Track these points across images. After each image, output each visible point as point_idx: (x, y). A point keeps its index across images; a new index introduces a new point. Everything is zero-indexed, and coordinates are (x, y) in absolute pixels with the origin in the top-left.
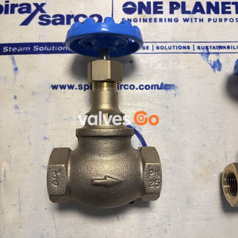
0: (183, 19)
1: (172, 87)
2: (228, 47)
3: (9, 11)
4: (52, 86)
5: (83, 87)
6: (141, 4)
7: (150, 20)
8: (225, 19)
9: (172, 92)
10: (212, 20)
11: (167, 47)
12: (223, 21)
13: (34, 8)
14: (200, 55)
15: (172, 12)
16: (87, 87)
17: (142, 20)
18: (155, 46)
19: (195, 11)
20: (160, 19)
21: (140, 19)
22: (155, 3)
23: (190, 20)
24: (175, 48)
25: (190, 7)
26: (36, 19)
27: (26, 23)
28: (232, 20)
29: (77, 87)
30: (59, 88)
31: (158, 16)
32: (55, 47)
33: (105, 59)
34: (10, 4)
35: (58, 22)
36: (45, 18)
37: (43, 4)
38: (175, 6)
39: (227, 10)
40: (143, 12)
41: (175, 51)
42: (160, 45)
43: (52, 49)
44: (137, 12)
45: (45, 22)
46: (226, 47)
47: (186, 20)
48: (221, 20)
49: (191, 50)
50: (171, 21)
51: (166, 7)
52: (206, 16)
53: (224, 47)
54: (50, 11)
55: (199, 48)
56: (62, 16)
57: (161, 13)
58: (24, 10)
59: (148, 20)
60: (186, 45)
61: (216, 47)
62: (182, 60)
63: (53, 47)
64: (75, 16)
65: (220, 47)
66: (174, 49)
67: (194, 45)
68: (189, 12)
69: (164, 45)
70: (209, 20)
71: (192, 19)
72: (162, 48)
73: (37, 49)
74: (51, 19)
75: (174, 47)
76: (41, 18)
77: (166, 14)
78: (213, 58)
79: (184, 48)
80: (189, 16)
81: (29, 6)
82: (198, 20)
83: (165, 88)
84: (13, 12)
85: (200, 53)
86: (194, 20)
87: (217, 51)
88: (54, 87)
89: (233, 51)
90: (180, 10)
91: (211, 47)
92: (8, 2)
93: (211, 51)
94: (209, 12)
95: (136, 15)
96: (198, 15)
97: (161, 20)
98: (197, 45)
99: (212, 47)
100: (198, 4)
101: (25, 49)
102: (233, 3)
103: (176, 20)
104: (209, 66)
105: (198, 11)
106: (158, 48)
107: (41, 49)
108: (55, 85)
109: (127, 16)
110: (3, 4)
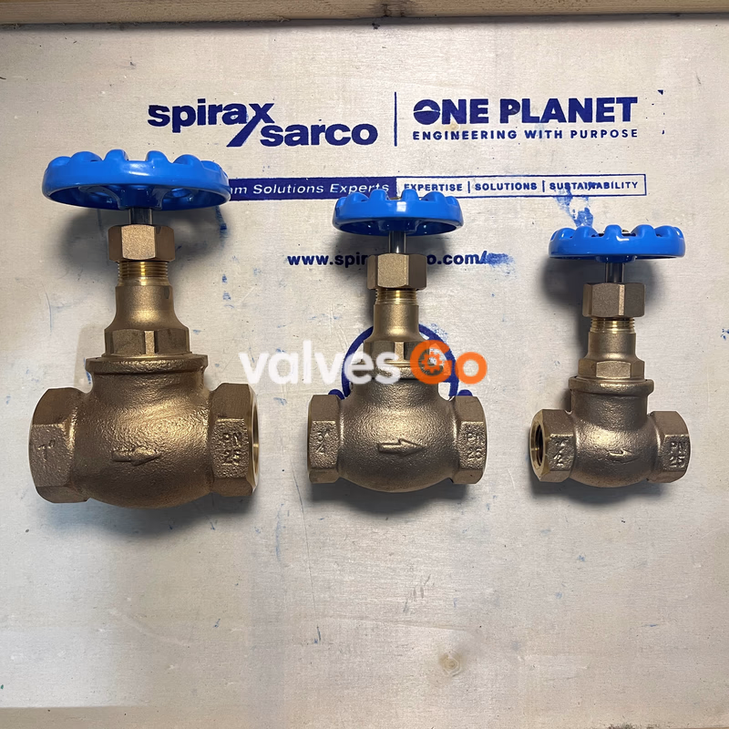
0: (526, 132)
1: (502, 259)
2: (607, 185)
3: (207, 120)
4: (289, 257)
5: (344, 259)
6: (447, 103)
9: (501, 268)
10: (579, 133)
11: (495, 187)
14: (555, 199)
15: (504, 120)
16: (350, 260)
17: (449, 135)
18: (473, 184)
19: (547, 117)
20: (482, 132)
21: (446, 133)
22: (475, 103)
23: (537, 134)
24: (510, 186)
25: (538, 110)
26: (256, 135)
27: (238, 141)
28: (614, 134)
29: (334, 261)
30: (301, 261)
31: (479, 127)
32: (292, 186)
33: (398, 251)
34: (207, 105)
35: (296, 139)
36: (272, 132)
37: (268, 106)
38: (510, 107)
39: (606, 114)
40: (452, 119)
41: (510, 192)
42: (481, 182)
43: (286, 190)
44: (440, 120)
45: (273, 140)
46: (603, 185)
47: (530, 134)
48: (594, 134)
49: (538, 191)
50: (503, 137)
51: (494, 110)
52: (566, 127)
53: (599, 185)
54: (281, 118)
56: (303, 128)
57: (485, 120)
58: (233, 117)
59: (460, 134)
60: (530, 181)
61: (584, 186)
62: (522, 209)
63: (289, 187)
64: (327, 127)
65: (592, 185)
66: (507, 188)
67: (543, 182)
68: (536, 120)
69: (488, 181)
70: (573, 133)
71: (541, 132)
72: (486, 187)
73: (261, 190)
74: (284, 134)
75: (507, 184)
76: (265, 131)
78: (577, 205)
79: (526, 186)
80: (536, 127)
81: (242, 108)
82: (552, 134)
83: (490, 262)
84: (213, 121)
85: (554, 196)
86: (545, 134)
87: (585, 192)
88: (294, 261)
89: (614, 191)
90: (520, 115)
91: (574, 184)
92: (203, 101)
93: (574, 192)
94: (572, 119)
95: (438, 125)
96: (553, 124)
97: (484, 135)
98: (548, 181)
99: (577, 186)
100: (553, 103)
101: (238, 190)
104: (571, 219)
105: (554, 117)
106: (478, 187)
107: (268, 190)
108: (294, 257)
109: (422, 128)
110: (195, 106)
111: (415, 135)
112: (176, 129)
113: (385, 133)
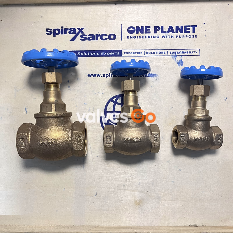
0: (162, 36)
1: (155, 75)
2: (187, 52)
3: (64, 33)
4: (88, 75)
5: (105, 75)
6: (138, 27)
7: (143, 37)
8: (186, 36)
9: (155, 78)
10: (179, 36)
11: (152, 53)
12: (185, 37)
13: (77, 31)
14: (171, 57)
15: (155, 32)
16: (107, 76)
17: (138, 37)
19: (169, 31)
20: (149, 36)
21: (137, 36)
22: (146, 27)
25: (166, 29)
26: (79, 37)
27: (73, 39)
28: (190, 36)
29: (102, 76)
30: (92, 76)
32: (90, 53)
34: (64, 28)
35: (91, 38)
36: (84, 36)
37: (83, 29)
38: (157, 28)
39: (187, 31)
40: (139, 32)
41: (157, 54)
42: (148, 51)
44: (135, 32)
45: (84, 39)
47: (163, 37)
48: (183, 37)
49: (166, 54)
50: (155, 38)
51: (152, 29)
52: (175, 35)
53: (185, 52)
54: (87, 32)
55: (170, 53)
58: (72, 32)
59: (142, 37)
60: (163, 51)
61: (180, 52)
62: (161, 60)
63: (89, 53)
64: (100, 35)
65: (183, 52)
68: (165, 32)
69: (150, 51)
71: (167, 36)
72: (150, 53)
73: (80, 54)
74: (87, 37)
75: (156, 52)
76: (81, 36)
77: (152, 33)
78: (178, 59)
79: (162, 53)
81: (74, 29)
82: (170, 37)
83: (151, 76)
84: (66, 33)
87: (181, 54)
88: (90, 76)
89: (190, 54)
91: (177, 52)
93: (177, 54)
94: (177, 32)
95: (135, 34)
98: (169, 51)
100: (171, 27)
102: (191, 26)
103: (158, 37)
104: (176, 63)
105: (171, 31)
106: (147, 53)
107: (82, 54)
108: (90, 75)
109: (130, 35)
110: (60, 29)
111: (128, 37)
112: (54, 36)
113: (118, 36)
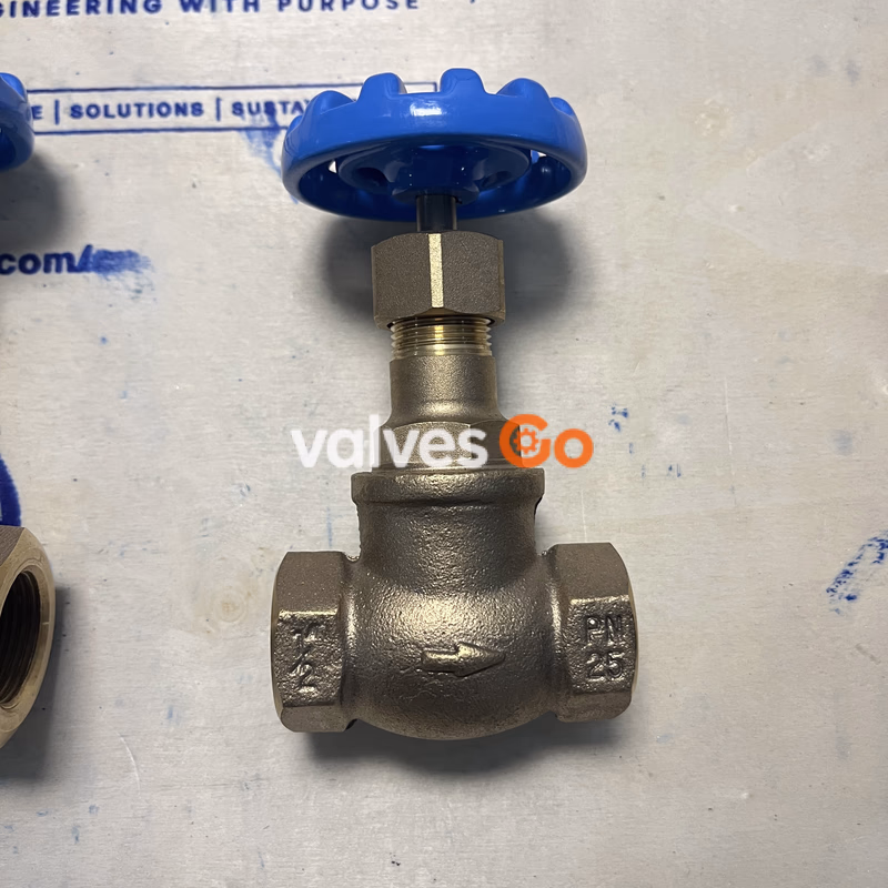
1: (127, 261)
7: (52, 5)
9: (128, 278)
10: (296, 2)
11: (113, 110)
12: (337, 4)
14: (244, 134)
17: (19, 9)
18: (65, 106)
20: (89, 1)
21: (13, 5)
23: (206, 3)
24: (145, 110)
28: (370, 2)
41: (145, 121)
42: (83, 100)
47: (191, 4)
48: (327, 4)
49: (207, 118)
50: (133, 9)
55: (237, 108)
59: (43, 6)
60: (189, 98)
62: (171, 155)
66: (139, 113)
67: (218, 101)
69: (99, 99)
70: (284, 3)
71: (213, 0)
72: (93, 111)
75: (139, 106)
79: (181, 109)
82: (238, 4)
83: (99, 268)
85: (239, 129)
86: (222, 4)
91: (284, 104)
93: (284, 118)
97: (92, 6)
98: (229, 98)
99: (290, 107)
103: (154, 5)
104: (276, 177)
106: (76, 112)
